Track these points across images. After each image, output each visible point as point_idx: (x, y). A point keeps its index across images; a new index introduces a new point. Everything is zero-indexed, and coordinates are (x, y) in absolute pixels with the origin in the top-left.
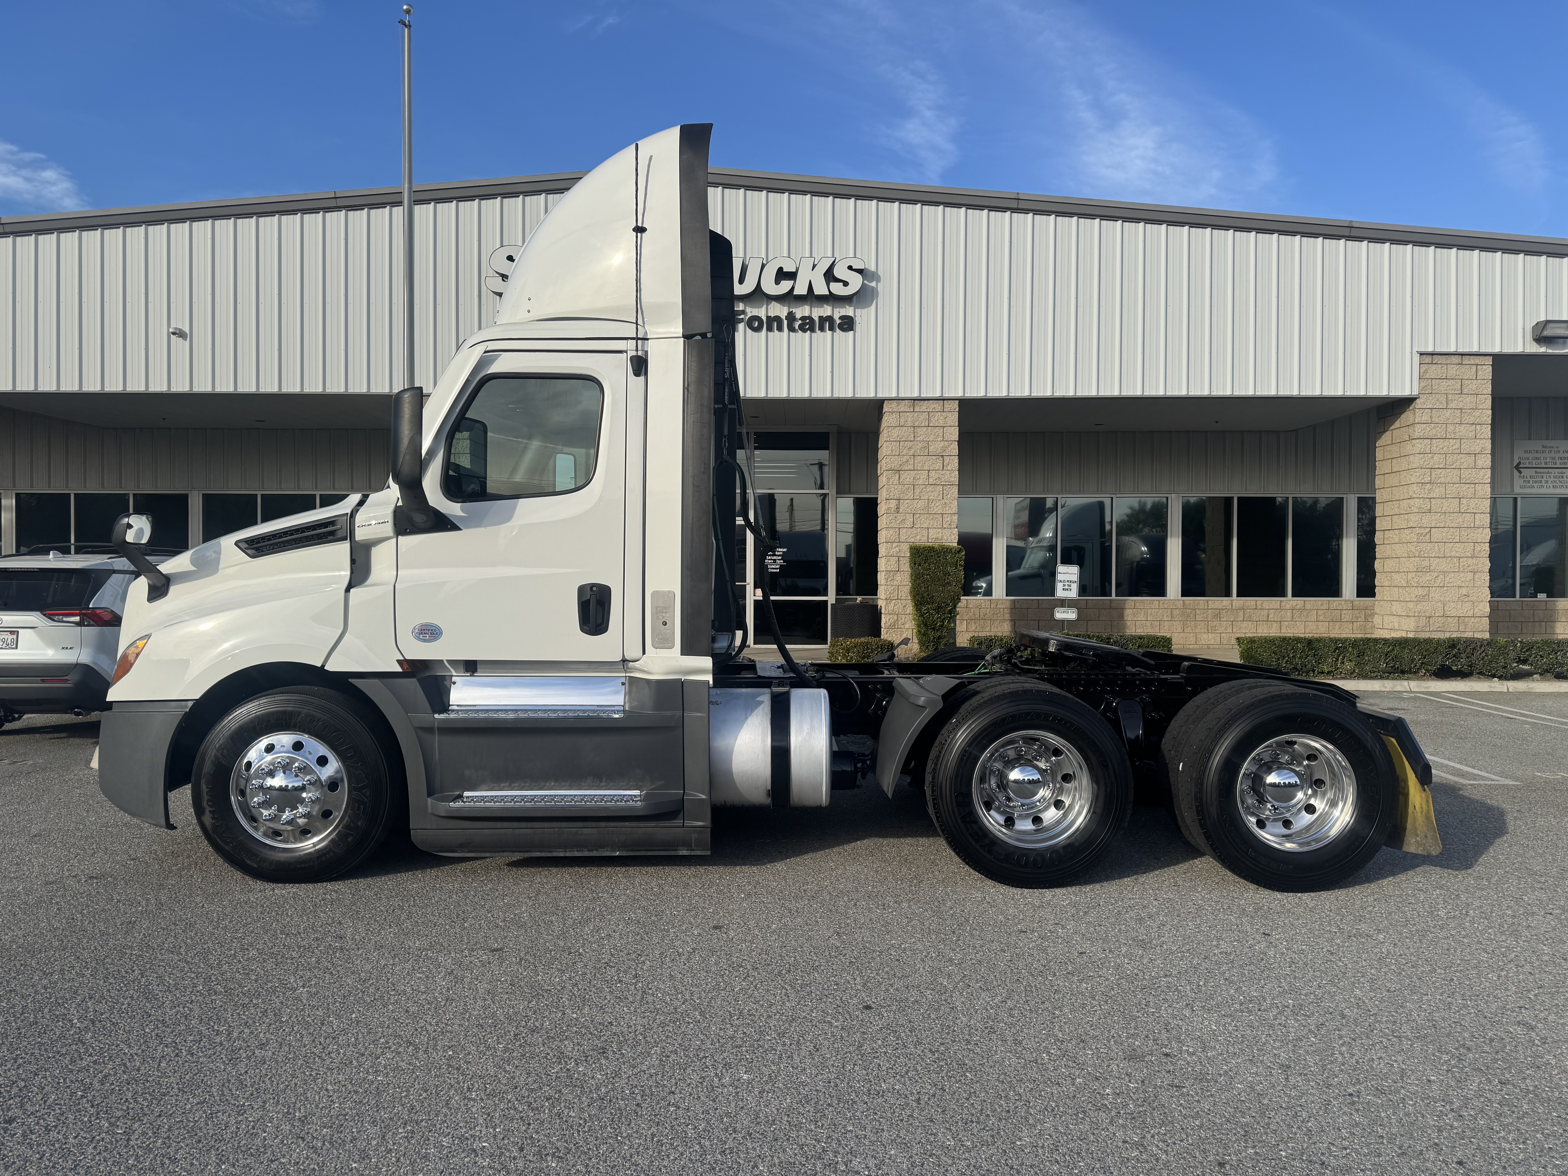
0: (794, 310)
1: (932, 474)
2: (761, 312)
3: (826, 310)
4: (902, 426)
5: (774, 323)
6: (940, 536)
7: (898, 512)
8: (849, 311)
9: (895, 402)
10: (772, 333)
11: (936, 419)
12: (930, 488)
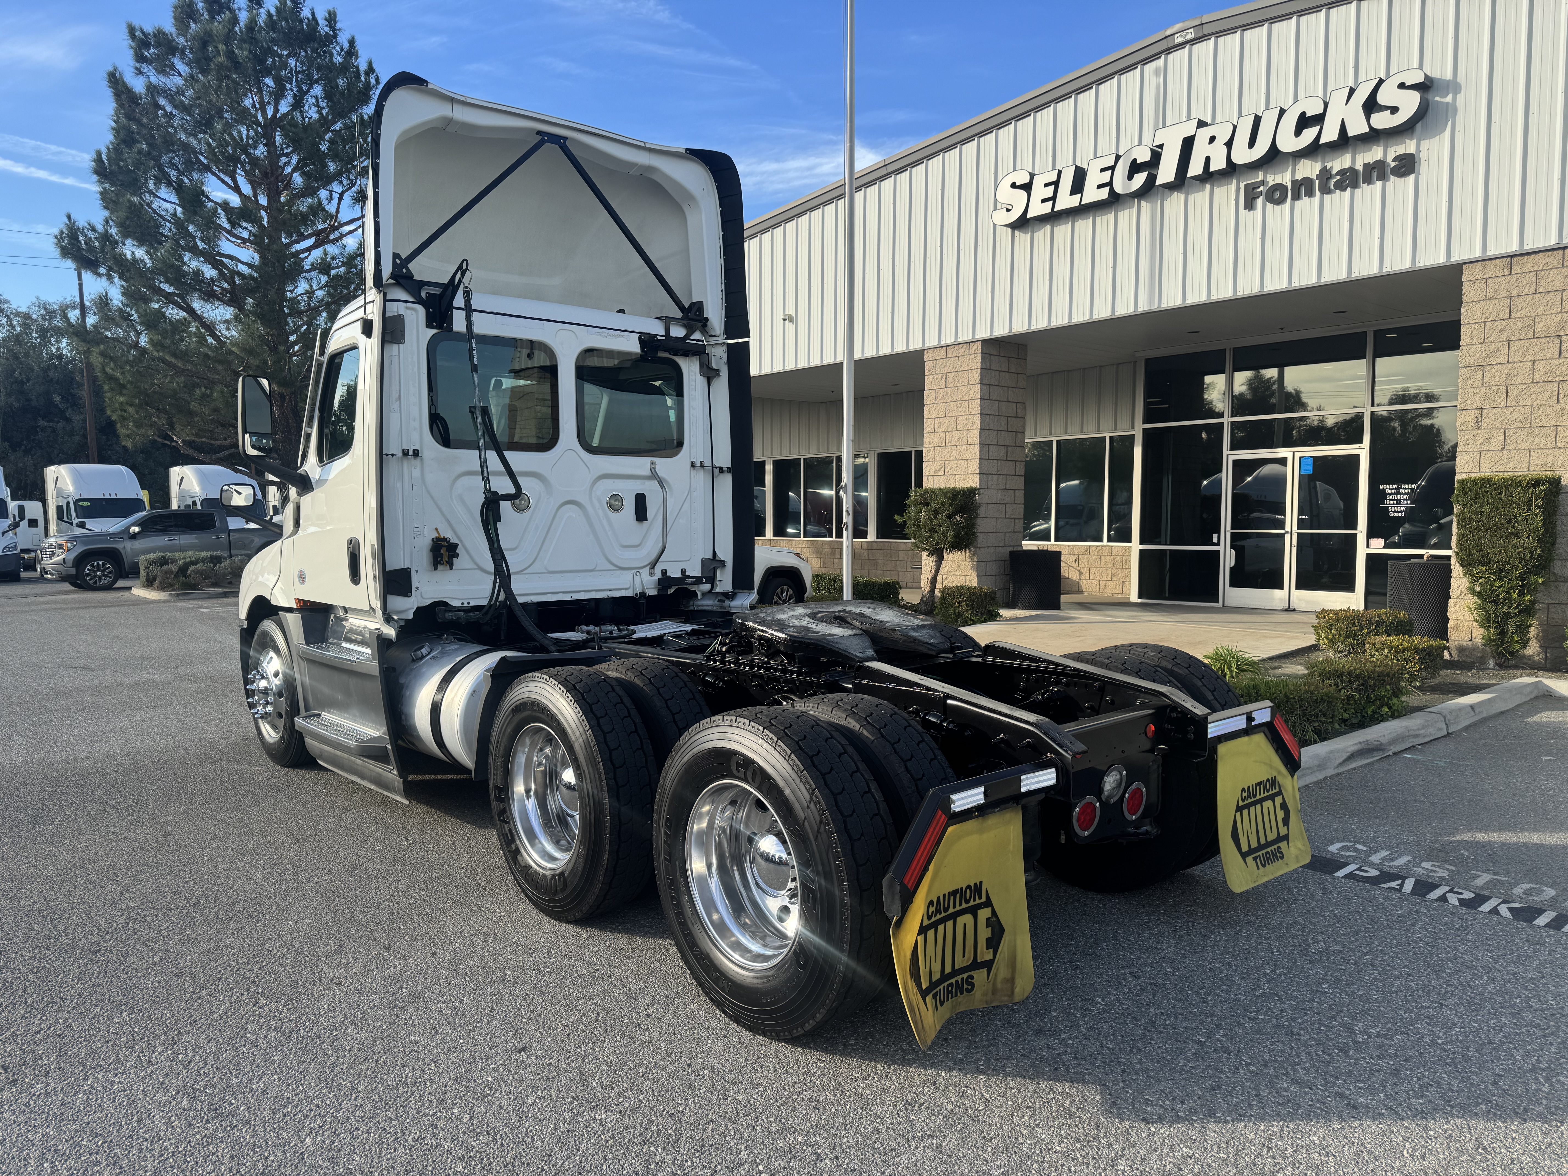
0: (1329, 165)
1: (1540, 366)
2: (1284, 177)
3: (1375, 154)
4: (1491, 299)
5: (1302, 188)
6: (1550, 460)
7: (1479, 428)
8: (1408, 146)
9: (1478, 266)
10: (1300, 202)
11: (1550, 279)
12: (1538, 387)
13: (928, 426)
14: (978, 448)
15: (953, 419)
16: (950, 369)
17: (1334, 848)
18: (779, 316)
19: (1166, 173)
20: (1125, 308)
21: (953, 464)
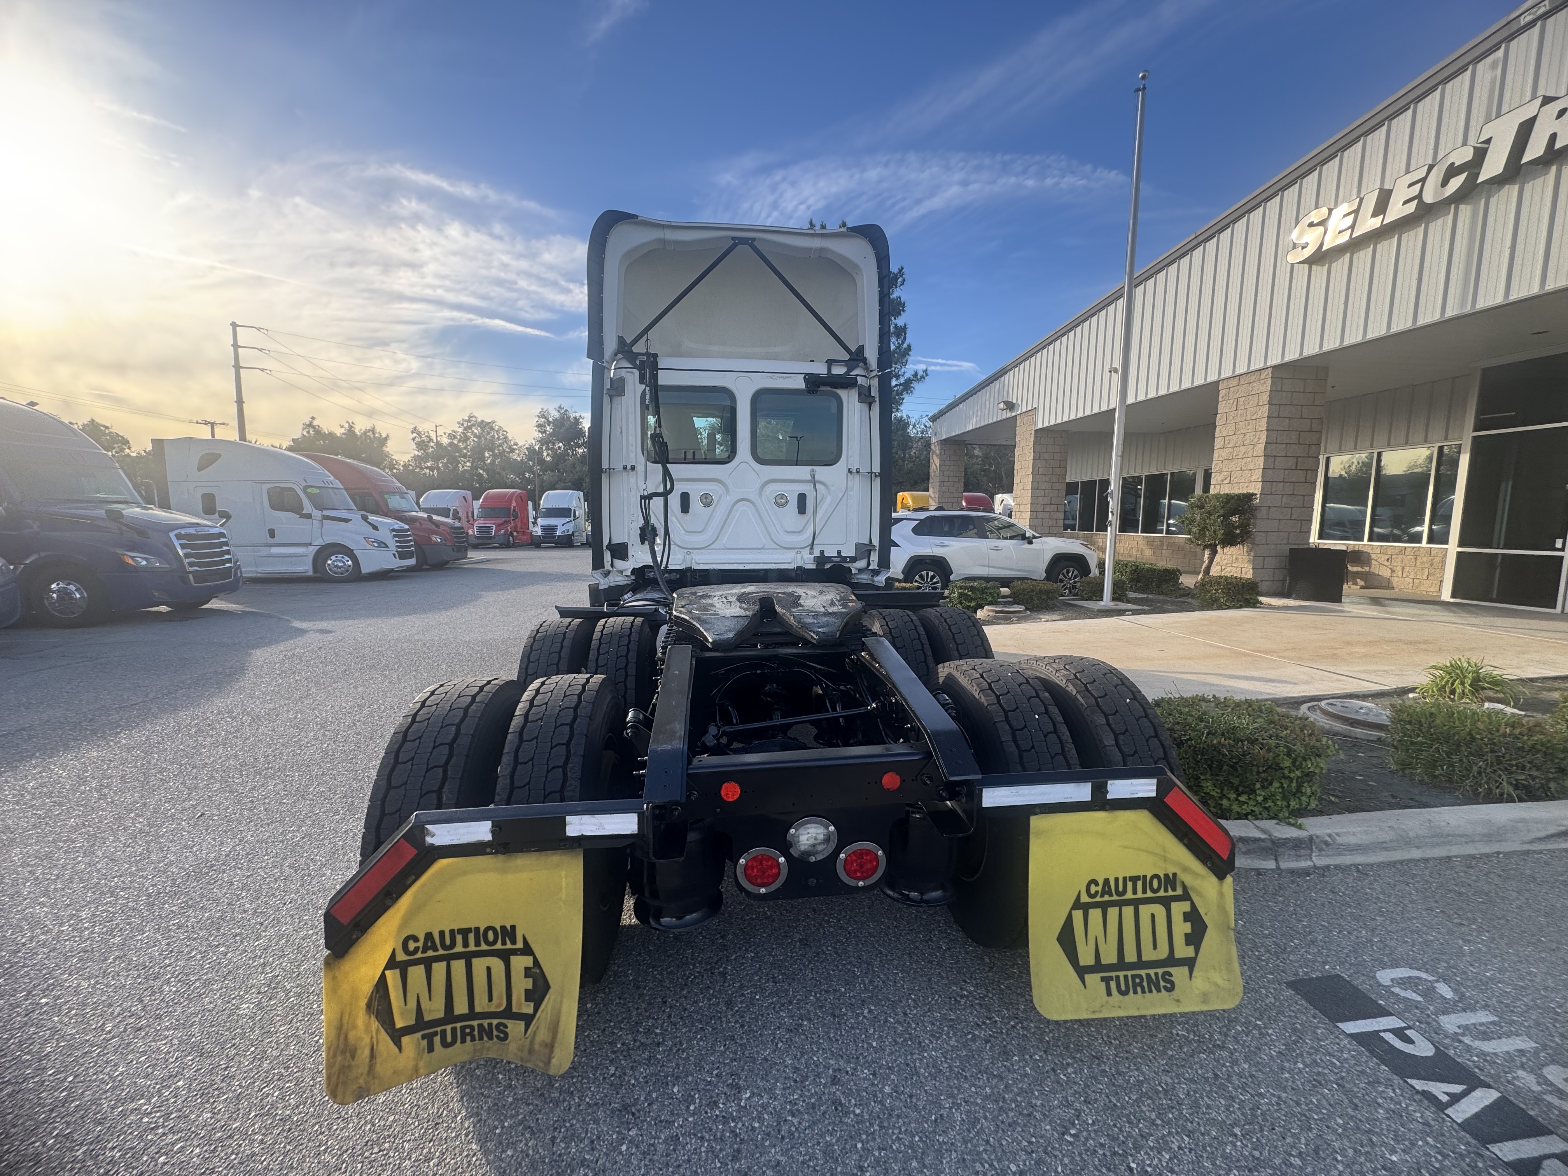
13: (1218, 443)
14: (1262, 459)
15: (1241, 436)
16: (1243, 394)
17: (1385, 976)
18: (1107, 368)
19: (1493, 166)
20: (1429, 316)
21: (1238, 474)
